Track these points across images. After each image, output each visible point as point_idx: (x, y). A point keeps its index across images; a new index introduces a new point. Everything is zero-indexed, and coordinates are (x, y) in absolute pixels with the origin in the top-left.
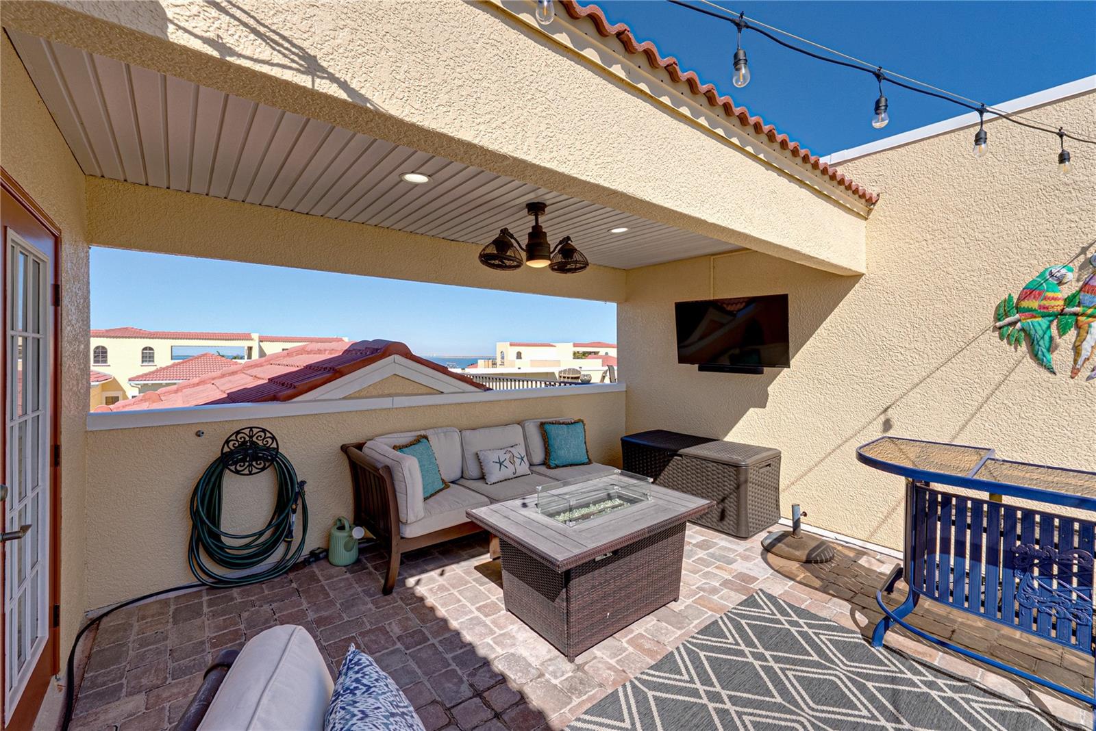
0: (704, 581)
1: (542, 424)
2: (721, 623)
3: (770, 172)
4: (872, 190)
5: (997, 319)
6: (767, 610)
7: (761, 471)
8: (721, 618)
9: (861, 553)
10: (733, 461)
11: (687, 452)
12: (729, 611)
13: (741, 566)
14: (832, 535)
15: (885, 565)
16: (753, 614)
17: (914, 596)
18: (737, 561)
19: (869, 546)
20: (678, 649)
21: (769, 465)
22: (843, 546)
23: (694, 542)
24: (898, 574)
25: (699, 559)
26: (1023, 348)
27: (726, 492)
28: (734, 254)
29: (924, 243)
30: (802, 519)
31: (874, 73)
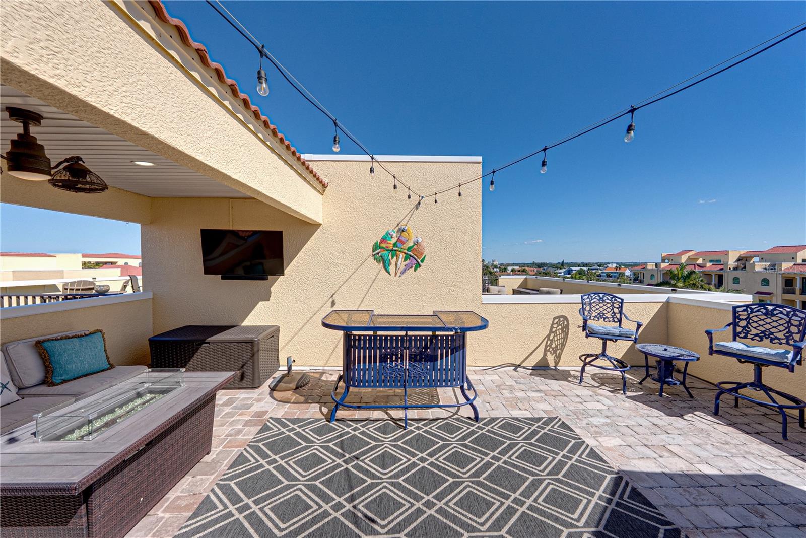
0: (230, 429)
1: (39, 343)
2: (245, 453)
3: (273, 155)
4: (326, 180)
5: (373, 251)
6: (275, 428)
7: (268, 341)
8: (245, 449)
9: (322, 373)
10: (249, 339)
11: (214, 339)
12: (250, 442)
13: (256, 408)
14: (308, 368)
15: (333, 376)
16: (266, 436)
17: (347, 388)
18: (254, 404)
19: (326, 368)
20: (213, 490)
21: (273, 336)
22: (314, 372)
23: (221, 403)
24: (340, 378)
25: (226, 414)
26: (381, 264)
27: (244, 361)
28: (247, 200)
29: (347, 212)
30: (293, 364)
31: (333, 121)
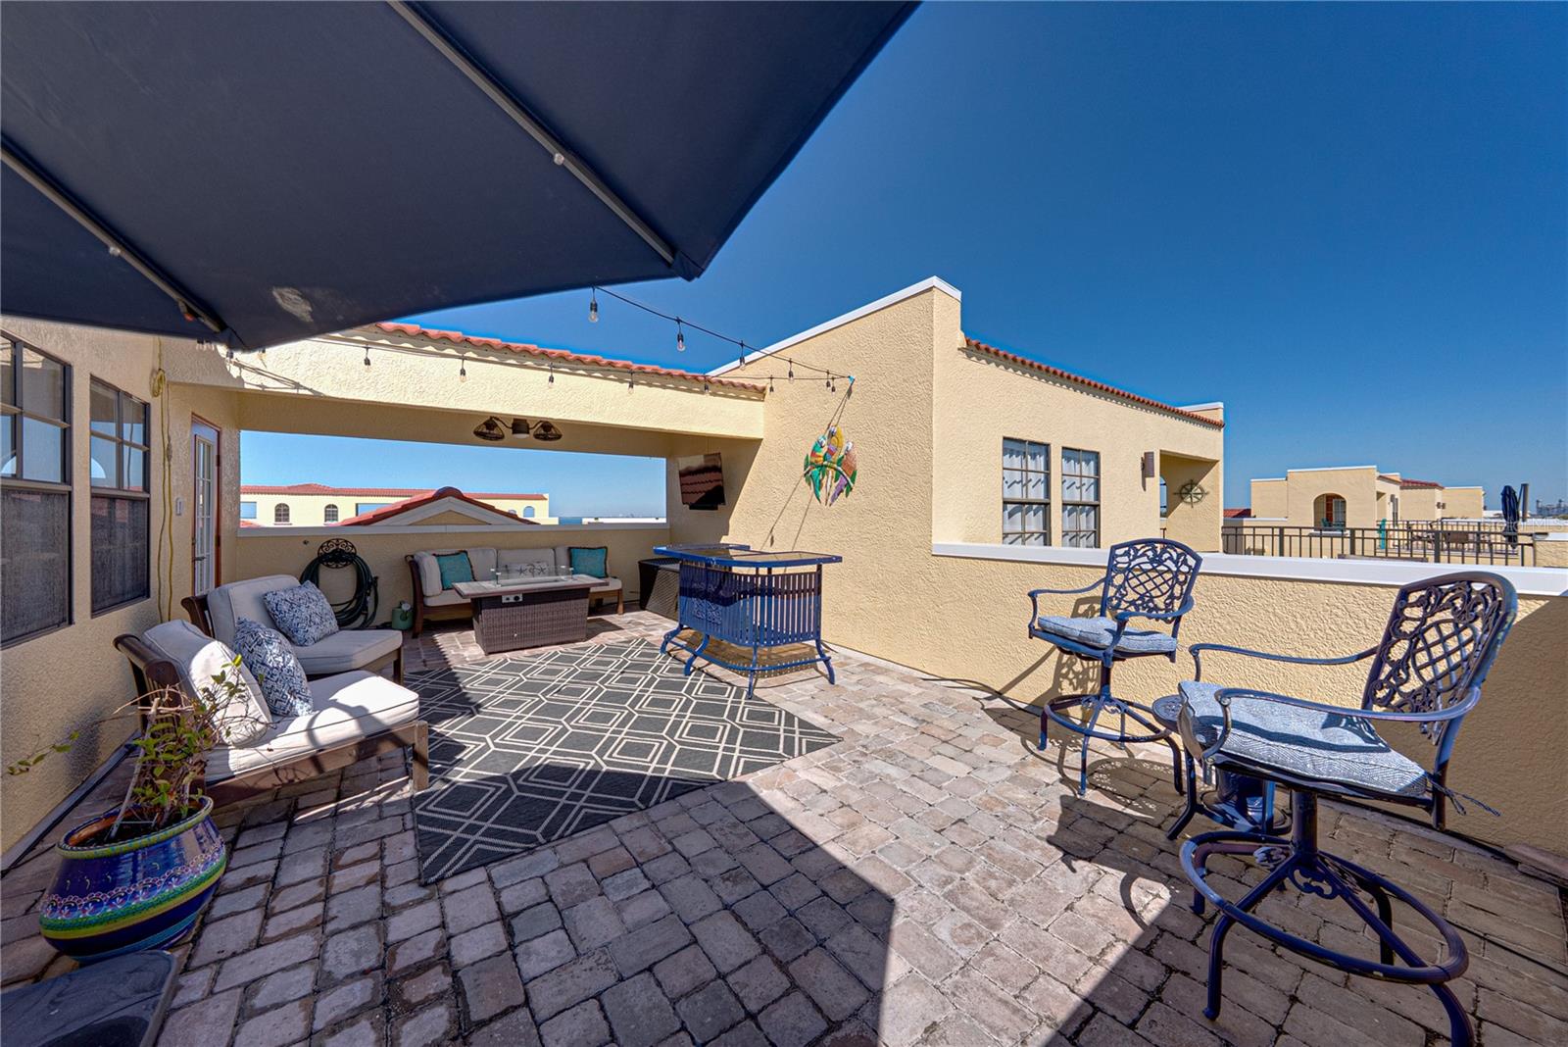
1: (570, 548)
5: (804, 469)
26: (812, 487)
29: (782, 418)
